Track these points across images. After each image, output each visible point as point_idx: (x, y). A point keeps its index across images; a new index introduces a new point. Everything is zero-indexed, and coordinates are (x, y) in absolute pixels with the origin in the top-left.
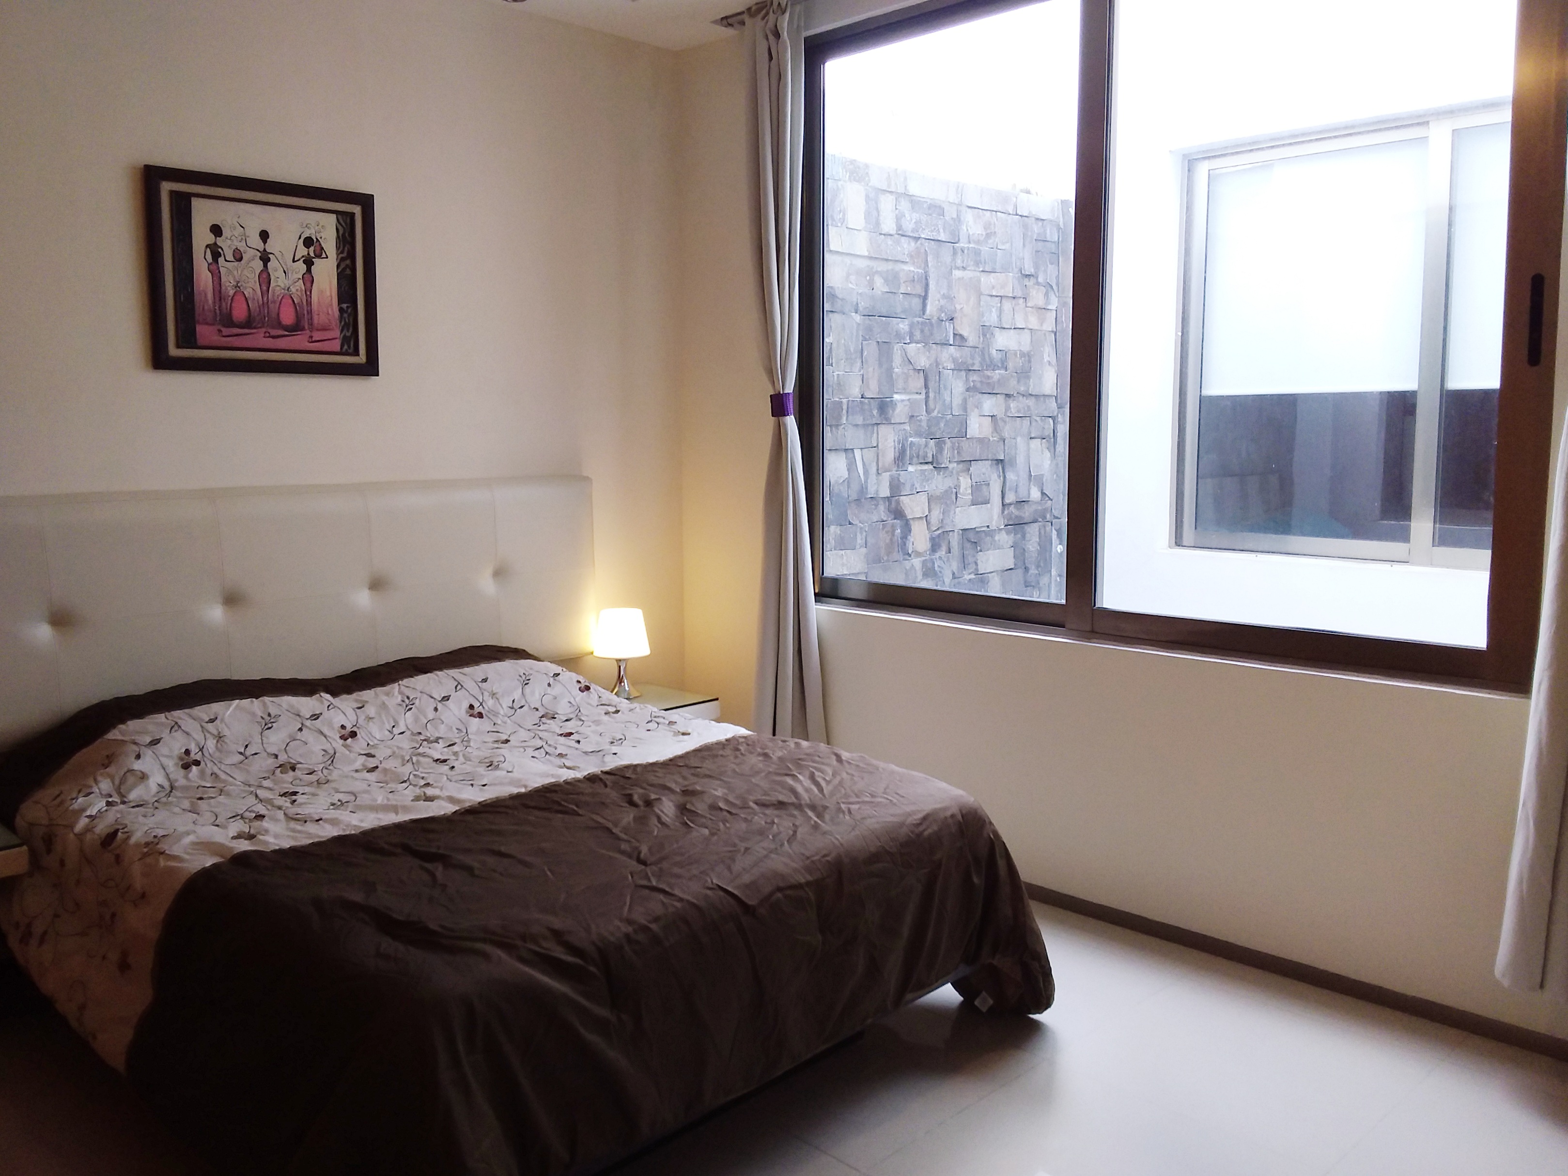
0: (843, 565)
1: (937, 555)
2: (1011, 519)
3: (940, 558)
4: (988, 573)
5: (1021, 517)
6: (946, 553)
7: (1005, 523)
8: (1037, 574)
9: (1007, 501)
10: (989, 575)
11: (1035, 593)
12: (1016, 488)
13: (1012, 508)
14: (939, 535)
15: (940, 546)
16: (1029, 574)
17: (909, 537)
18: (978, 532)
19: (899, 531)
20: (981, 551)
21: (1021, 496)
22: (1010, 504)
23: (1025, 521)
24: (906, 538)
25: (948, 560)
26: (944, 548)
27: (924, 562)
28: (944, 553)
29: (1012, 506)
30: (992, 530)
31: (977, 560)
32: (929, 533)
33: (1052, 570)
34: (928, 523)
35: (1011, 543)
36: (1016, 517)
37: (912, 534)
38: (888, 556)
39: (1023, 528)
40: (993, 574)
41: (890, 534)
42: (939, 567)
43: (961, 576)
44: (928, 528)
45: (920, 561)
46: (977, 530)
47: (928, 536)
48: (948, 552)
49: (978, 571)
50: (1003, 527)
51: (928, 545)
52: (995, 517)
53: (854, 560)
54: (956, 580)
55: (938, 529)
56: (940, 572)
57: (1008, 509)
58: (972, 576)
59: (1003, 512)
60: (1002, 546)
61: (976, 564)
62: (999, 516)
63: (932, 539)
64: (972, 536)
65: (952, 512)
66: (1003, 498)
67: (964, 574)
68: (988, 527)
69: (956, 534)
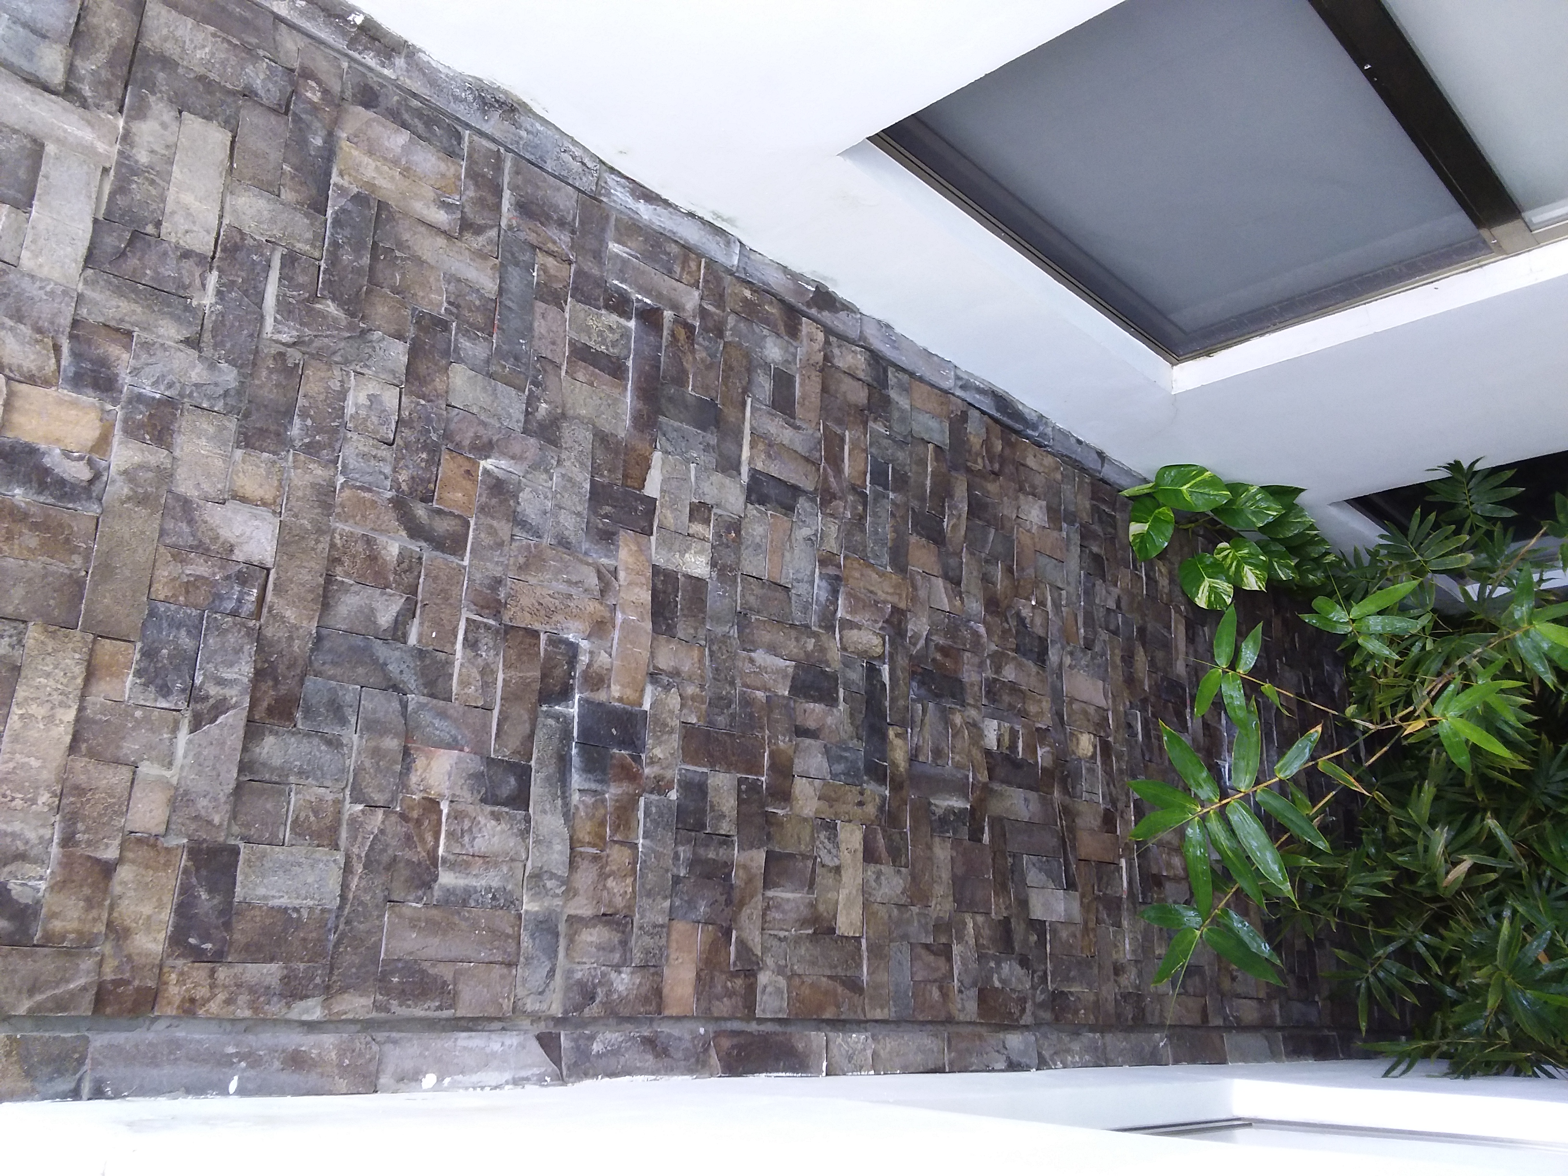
0: (50, 719)
1: (125, 379)
2: (108, 85)
3: (135, 372)
4: (220, 224)
5: (115, 50)
6: (127, 347)
7: (115, 108)
8: (269, 67)
9: (57, 78)
10: (226, 221)
11: (309, 94)
12: (34, 31)
13: (86, 66)
14: (76, 355)
15: (103, 363)
16: (261, 92)
17: (47, 461)
18: (109, 211)
19: (17, 491)
20: (158, 224)
21: (60, 25)
22: (71, 70)
23: (130, 42)
24: (47, 471)
25: (146, 346)
26: (114, 351)
27: (132, 431)
28: (125, 356)
29: (78, 62)
30: (118, 163)
31: (177, 247)
32: (57, 384)
33: (275, 10)
34: (31, 380)
35: (168, 115)
36: (111, 64)
37: (43, 446)
38: (74, 550)
39: (146, 51)
40: (227, 207)
41: (16, 527)
42: (155, 384)
43: (201, 314)
44: (47, 383)
45: (121, 443)
46: (100, 217)
47: (67, 393)
48: (126, 340)
49: (206, 258)
50: (121, 123)
51: (89, 398)
52: (86, 135)
53: (48, 675)
54: (207, 336)
55: (57, 348)
56: (170, 386)
57: (81, 80)
58: (213, 279)
59: (84, 105)
60: (168, 147)
61: (186, 254)
62: (89, 123)
63: (77, 382)
64: (113, 241)
65: (26, 283)
66: (46, 88)
67: (199, 305)
68: (105, 171)
69: (89, 293)
